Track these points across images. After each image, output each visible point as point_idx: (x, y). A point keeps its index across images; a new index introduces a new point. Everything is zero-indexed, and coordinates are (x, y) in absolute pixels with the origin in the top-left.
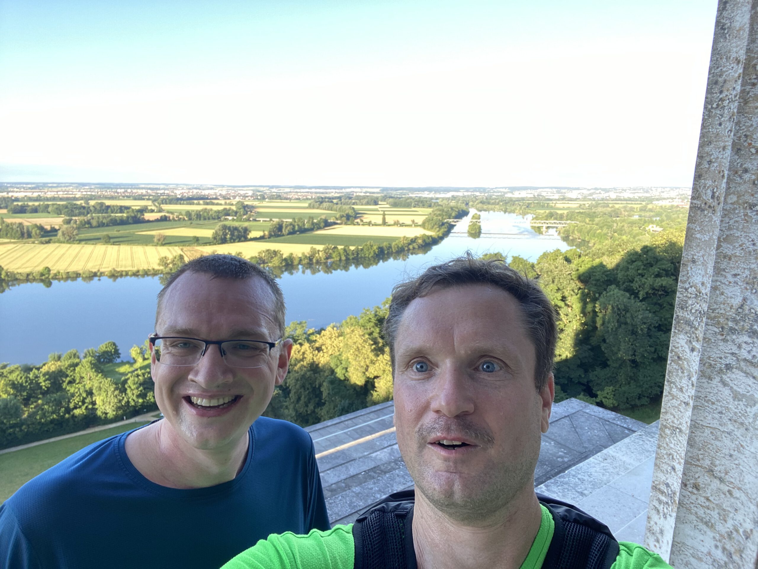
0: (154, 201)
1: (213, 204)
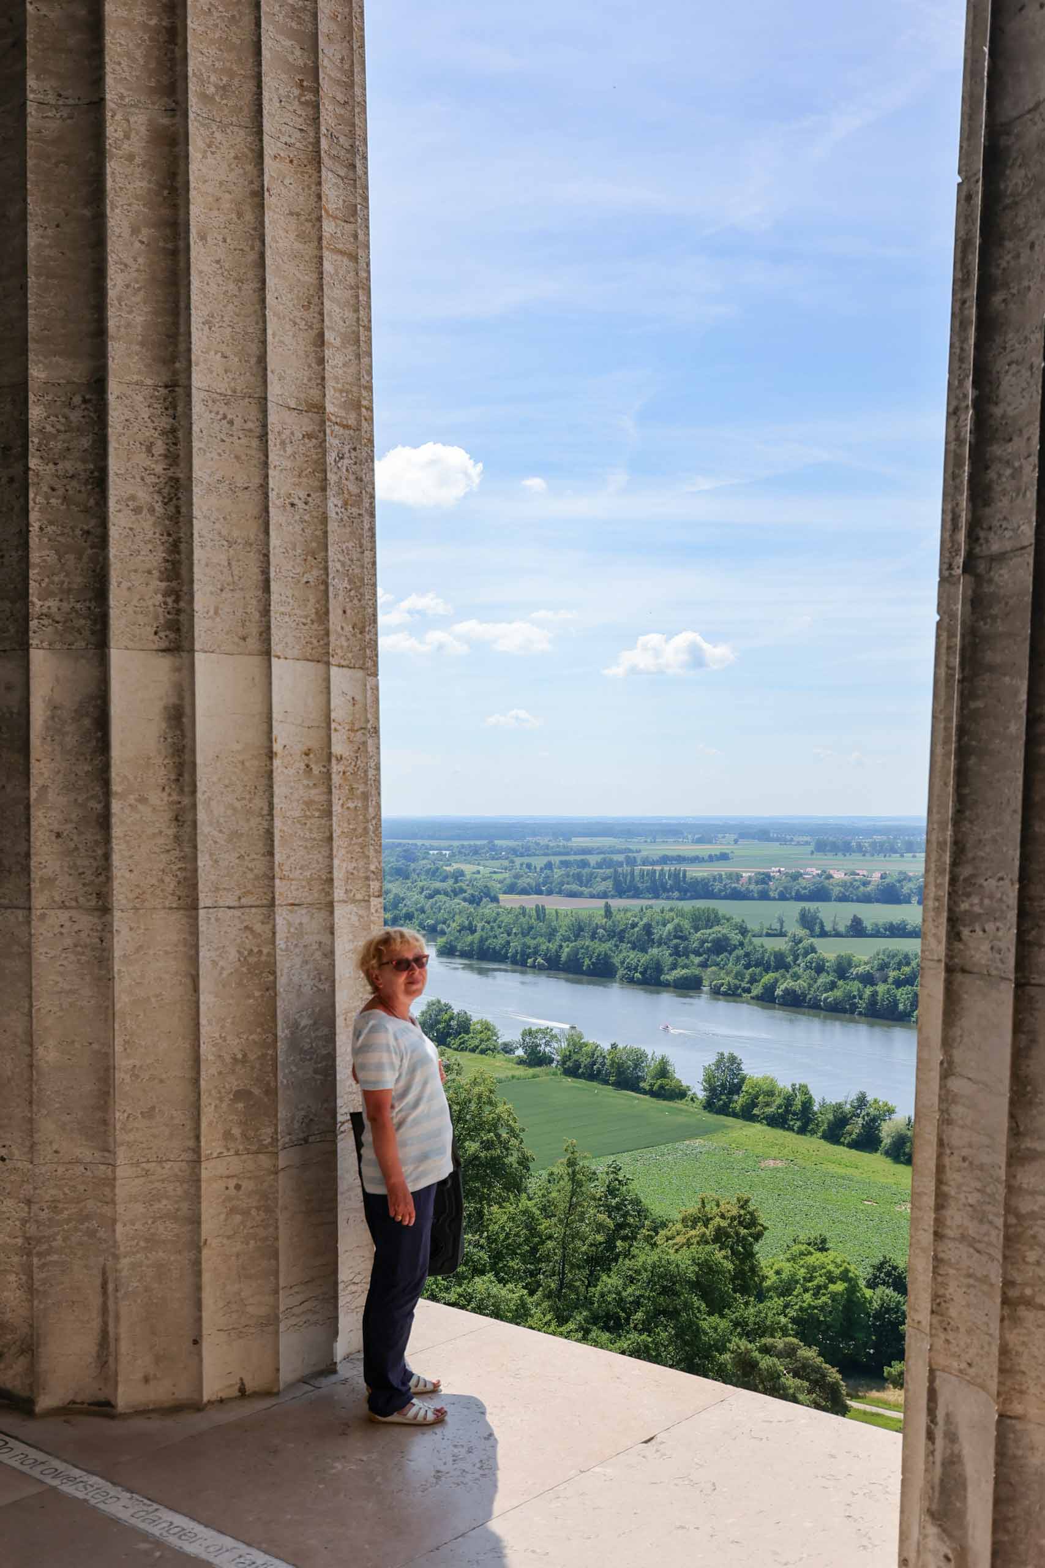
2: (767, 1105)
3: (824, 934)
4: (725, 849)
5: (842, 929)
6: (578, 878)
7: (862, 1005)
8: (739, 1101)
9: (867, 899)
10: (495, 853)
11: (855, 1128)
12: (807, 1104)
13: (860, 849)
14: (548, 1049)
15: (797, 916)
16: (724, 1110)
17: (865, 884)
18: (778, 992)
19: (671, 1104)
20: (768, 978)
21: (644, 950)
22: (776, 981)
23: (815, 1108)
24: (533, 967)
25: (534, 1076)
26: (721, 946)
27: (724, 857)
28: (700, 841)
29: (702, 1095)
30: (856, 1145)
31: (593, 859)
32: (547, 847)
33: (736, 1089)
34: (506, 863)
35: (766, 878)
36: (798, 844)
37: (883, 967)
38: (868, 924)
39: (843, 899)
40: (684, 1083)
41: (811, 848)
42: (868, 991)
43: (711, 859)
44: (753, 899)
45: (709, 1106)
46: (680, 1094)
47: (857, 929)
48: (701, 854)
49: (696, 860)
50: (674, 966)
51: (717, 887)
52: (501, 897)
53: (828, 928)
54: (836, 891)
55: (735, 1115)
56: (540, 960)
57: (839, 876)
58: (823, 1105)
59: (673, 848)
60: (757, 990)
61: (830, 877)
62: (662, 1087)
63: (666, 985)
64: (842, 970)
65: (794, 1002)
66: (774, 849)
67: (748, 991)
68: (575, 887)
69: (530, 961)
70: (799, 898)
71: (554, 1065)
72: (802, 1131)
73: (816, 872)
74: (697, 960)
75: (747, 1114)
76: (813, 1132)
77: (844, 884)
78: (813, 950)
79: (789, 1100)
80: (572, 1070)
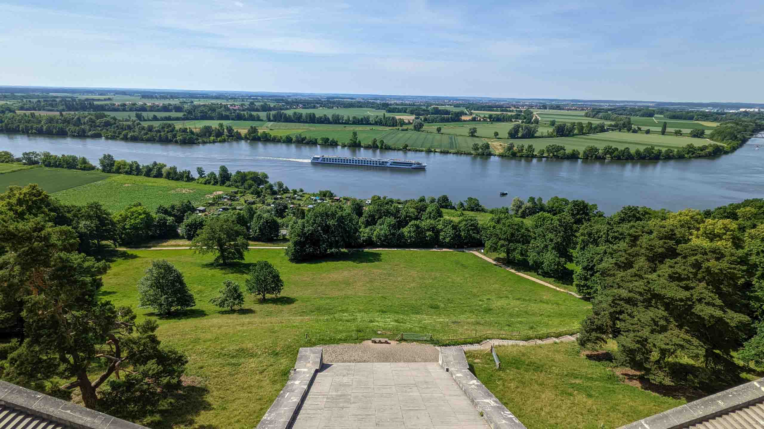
0: (466, 108)
1: (507, 111)
2: (124, 168)
3: (145, 120)
4: (111, 97)
5: (150, 118)
6: (52, 105)
7: (157, 139)
8: (115, 168)
9: (158, 111)
10: (14, 98)
11: (154, 172)
12: (138, 166)
13: (156, 98)
14: (36, 159)
15: (135, 115)
16: (109, 172)
17: (158, 106)
18: (129, 136)
19: (89, 172)
20: (124, 132)
21: (78, 126)
22: (127, 133)
23: (141, 167)
24: (32, 133)
25: (31, 168)
26: (107, 124)
27: (109, 99)
28: (101, 95)
29: (100, 168)
30: (155, 177)
31: (58, 100)
32: (38, 95)
33: (112, 165)
34: (19, 101)
35: (124, 105)
36: (136, 96)
37: (163, 128)
38: (158, 117)
39: (151, 111)
40: (93, 165)
41: (139, 98)
42: (158, 134)
43: (105, 100)
44: (120, 111)
45: (104, 171)
46: (93, 168)
47: (155, 118)
48: (101, 98)
49: (99, 100)
50: (90, 130)
51: (107, 107)
52: (17, 112)
53: (146, 118)
54: (148, 109)
55: (114, 173)
56: (34, 131)
57: (148, 104)
58: (143, 166)
59: (90, 97)
60: (121, 136)
61: (146, 104)
62: (85, 167)
63: (88, 137)
64: (150, 129)
65: (134, 139)
66: (128, 97)
67: (119, 137)
68: (50, 108)
69: (30, 132)
70: (136, 110)
71: (40, 164)
72: (137, 175)
73: (141, 103)
74: (100, 129)
75: (118, 172)
76: (141, 175)
77: (150, 106)
78: (140, 124)
79: (131, 166)
80: (49, 165)
